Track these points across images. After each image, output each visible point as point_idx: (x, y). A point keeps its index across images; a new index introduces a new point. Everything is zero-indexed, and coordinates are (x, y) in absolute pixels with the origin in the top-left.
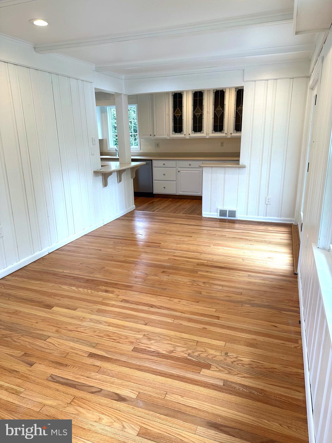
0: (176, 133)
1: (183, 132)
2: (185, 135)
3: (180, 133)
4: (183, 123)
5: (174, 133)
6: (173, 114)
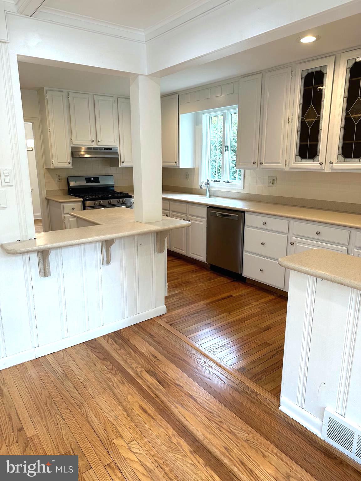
0: (303, 160)
1: (317, 157)
2: (321, 164)
3: (311, 160)
4: (319, 138)
5: (299, 158)
6: (300, 119)
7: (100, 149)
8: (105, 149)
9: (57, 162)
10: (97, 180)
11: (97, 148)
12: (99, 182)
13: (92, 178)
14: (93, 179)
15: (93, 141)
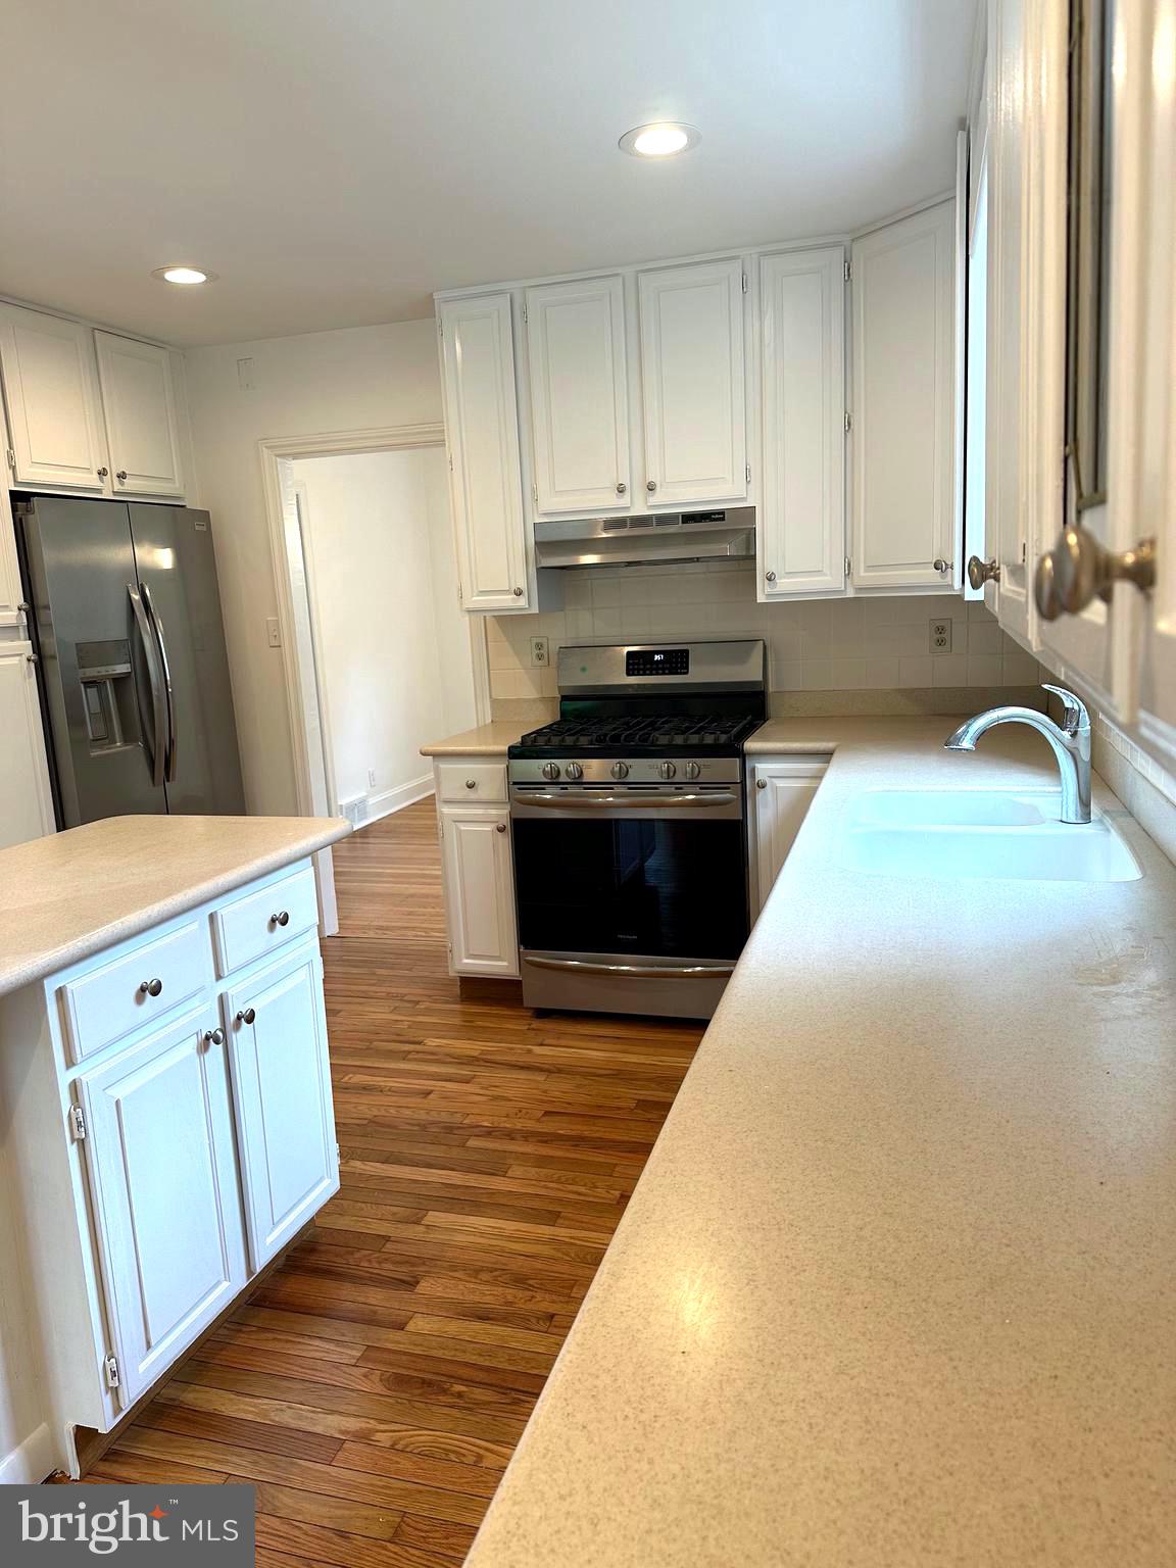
7: (663, 520)
8: (689, 518)
9: (476, 591)
10: (677, 660)
11: (650, 517)
12: (686, 673)
13: (658, 653)
14: (657, 657)
15: (621, 490)
